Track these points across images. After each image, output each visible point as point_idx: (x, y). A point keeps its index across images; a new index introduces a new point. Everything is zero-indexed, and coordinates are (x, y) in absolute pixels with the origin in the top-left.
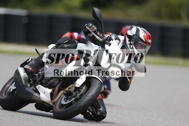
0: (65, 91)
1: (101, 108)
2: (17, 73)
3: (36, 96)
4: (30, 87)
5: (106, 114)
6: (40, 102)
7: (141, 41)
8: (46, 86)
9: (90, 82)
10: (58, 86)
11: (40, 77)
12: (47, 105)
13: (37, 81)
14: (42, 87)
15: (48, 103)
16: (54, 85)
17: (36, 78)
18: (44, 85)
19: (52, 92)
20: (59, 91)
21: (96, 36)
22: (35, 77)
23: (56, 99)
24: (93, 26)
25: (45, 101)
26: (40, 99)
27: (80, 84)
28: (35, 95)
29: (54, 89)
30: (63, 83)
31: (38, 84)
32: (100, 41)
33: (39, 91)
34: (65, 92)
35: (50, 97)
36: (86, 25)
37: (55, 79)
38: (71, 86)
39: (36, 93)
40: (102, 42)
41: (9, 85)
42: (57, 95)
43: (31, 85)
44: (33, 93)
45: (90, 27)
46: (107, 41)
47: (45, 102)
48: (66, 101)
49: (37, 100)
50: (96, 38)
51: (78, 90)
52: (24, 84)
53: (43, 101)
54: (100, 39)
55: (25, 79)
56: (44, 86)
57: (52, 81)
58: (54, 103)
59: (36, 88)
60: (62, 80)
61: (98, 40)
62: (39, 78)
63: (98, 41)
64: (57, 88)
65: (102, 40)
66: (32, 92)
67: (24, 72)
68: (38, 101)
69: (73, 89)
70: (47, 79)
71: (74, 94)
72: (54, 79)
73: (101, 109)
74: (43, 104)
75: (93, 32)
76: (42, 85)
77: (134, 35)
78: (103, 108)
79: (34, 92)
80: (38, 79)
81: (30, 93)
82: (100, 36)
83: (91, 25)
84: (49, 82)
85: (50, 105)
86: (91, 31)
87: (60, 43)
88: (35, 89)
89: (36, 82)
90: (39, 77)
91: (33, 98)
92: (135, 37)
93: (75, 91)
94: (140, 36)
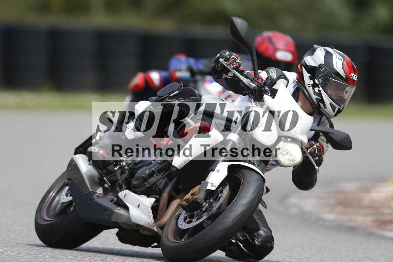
0: (184, 201)
1: (260, 230)
2: (73, 166)
3: (121, 215)
4: (104, 197)
5: (272, 242)
6: (130, 226)
7: (337, 78)
8: (141, 192)
9: (238, 178)
10: (168, 189)
11: (125, 174)
12: (146, 233)
13: (120, 182)
14: (133, 194)
15: (149, 227)
16: (157, 189)
17: (116, 175)
18: (137, 190)
19: (154, 203)
20: (171, 199)
21: (242, 78)
22: (114, 174)
23: (165, 219)
24: (233, 56)
25: (141, 223)
26: (131, 221)
27: (217, 184)
28: (117, 213)
29: (158, 197)
30: (177, 183)
31: (121, 189)
32: (252, 87)
33: (126, 203)
34: (185, 203)
35: (151, 214)
36: (219, 55)
37: (159, 175)
38: (197, 188)
39: (119, 208)
40: (255, 90)
41: (54, 194)
42: (166, 210)
43: (106, 191)
44: (113, 209)
45: (227, 60)
46: (266, 88)
47: (141, 226)
48: (190, 222)
49: (123, 223)
50: (243, 83)
51: (213, 196)
52: (91, 190)
53: (137, 225)
54: (251, 83)
55: (91, 178)
56: (136, 193)
57: (152, 180)
58: (162, 228)
59: (118, 198)
60: (174, 178)
61: (246, 85)
62: (124, 176)
63: (246, 87)
64: (165, 195)
65: (254, 85)
66: (111, 206)
67: (89, 165)
68: (125, 224)
69: (201, 196)
70: (143, 177)
71: (206, 205)
72: (157, 175)
73: (261, 232)
74: (138, 231)
75: (233, 69)
76: (130, 190)
77: (320, 66)
78: (265, 229)
79: (115, 205)
80: (121, 178)
81: (107, 209)
82: (251, 78)
83: (227, 53)
84: (146, 183)
85: (154, 231)
86: (229, 68)
87: (162, 97)
88: (115, 199)
89: (117, 184)
90: (122, 173)
91: (113, 219)
92: (323, 69)
93: (206, 199)
94: (335, 67)
